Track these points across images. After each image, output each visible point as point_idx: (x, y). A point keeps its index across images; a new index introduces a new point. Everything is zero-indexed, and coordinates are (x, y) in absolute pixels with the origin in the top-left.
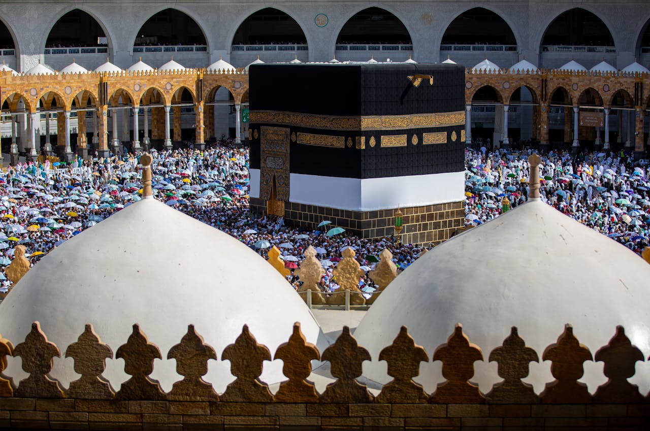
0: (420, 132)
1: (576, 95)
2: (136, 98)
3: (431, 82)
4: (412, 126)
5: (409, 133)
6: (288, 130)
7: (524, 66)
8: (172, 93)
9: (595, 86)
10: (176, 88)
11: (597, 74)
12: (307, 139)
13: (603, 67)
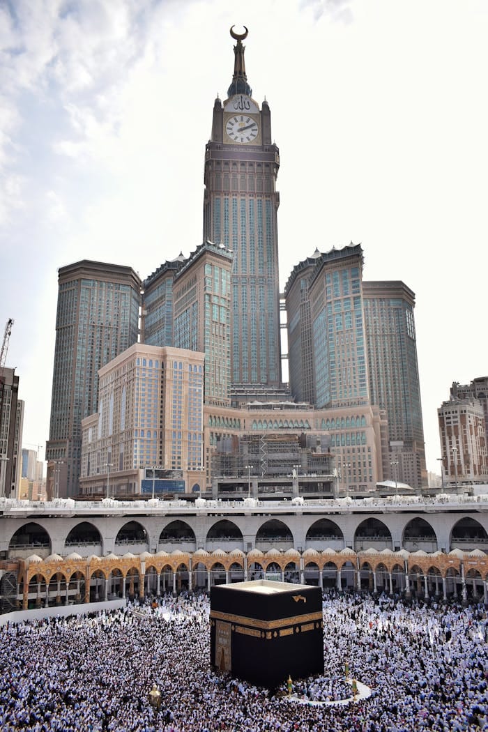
0: (299, 625)
1: (374, 566)
2: (159, 569)
3: (305, 601)
4: (295, 623)
5: (294, 626)
6: (230, 624)
7: (347, 551)
8: (177, 567)
9: (383, 562)
10: (179, 564)
11: (384, 555)
12: (240, 630)
13: (387, 552)
